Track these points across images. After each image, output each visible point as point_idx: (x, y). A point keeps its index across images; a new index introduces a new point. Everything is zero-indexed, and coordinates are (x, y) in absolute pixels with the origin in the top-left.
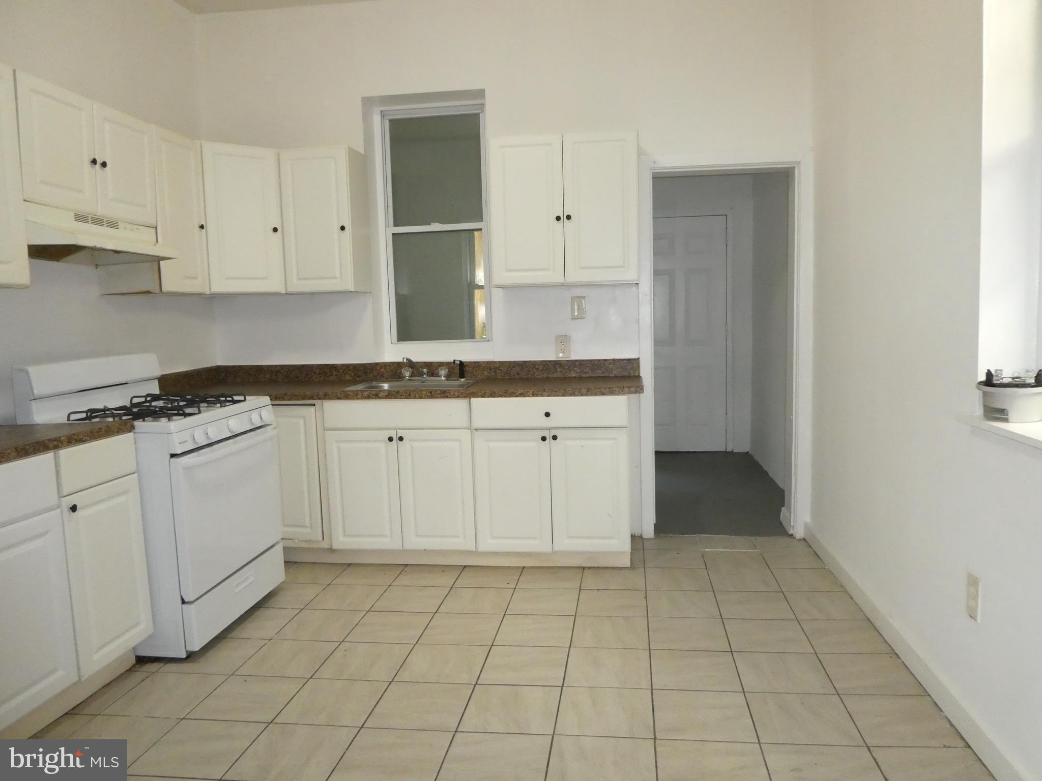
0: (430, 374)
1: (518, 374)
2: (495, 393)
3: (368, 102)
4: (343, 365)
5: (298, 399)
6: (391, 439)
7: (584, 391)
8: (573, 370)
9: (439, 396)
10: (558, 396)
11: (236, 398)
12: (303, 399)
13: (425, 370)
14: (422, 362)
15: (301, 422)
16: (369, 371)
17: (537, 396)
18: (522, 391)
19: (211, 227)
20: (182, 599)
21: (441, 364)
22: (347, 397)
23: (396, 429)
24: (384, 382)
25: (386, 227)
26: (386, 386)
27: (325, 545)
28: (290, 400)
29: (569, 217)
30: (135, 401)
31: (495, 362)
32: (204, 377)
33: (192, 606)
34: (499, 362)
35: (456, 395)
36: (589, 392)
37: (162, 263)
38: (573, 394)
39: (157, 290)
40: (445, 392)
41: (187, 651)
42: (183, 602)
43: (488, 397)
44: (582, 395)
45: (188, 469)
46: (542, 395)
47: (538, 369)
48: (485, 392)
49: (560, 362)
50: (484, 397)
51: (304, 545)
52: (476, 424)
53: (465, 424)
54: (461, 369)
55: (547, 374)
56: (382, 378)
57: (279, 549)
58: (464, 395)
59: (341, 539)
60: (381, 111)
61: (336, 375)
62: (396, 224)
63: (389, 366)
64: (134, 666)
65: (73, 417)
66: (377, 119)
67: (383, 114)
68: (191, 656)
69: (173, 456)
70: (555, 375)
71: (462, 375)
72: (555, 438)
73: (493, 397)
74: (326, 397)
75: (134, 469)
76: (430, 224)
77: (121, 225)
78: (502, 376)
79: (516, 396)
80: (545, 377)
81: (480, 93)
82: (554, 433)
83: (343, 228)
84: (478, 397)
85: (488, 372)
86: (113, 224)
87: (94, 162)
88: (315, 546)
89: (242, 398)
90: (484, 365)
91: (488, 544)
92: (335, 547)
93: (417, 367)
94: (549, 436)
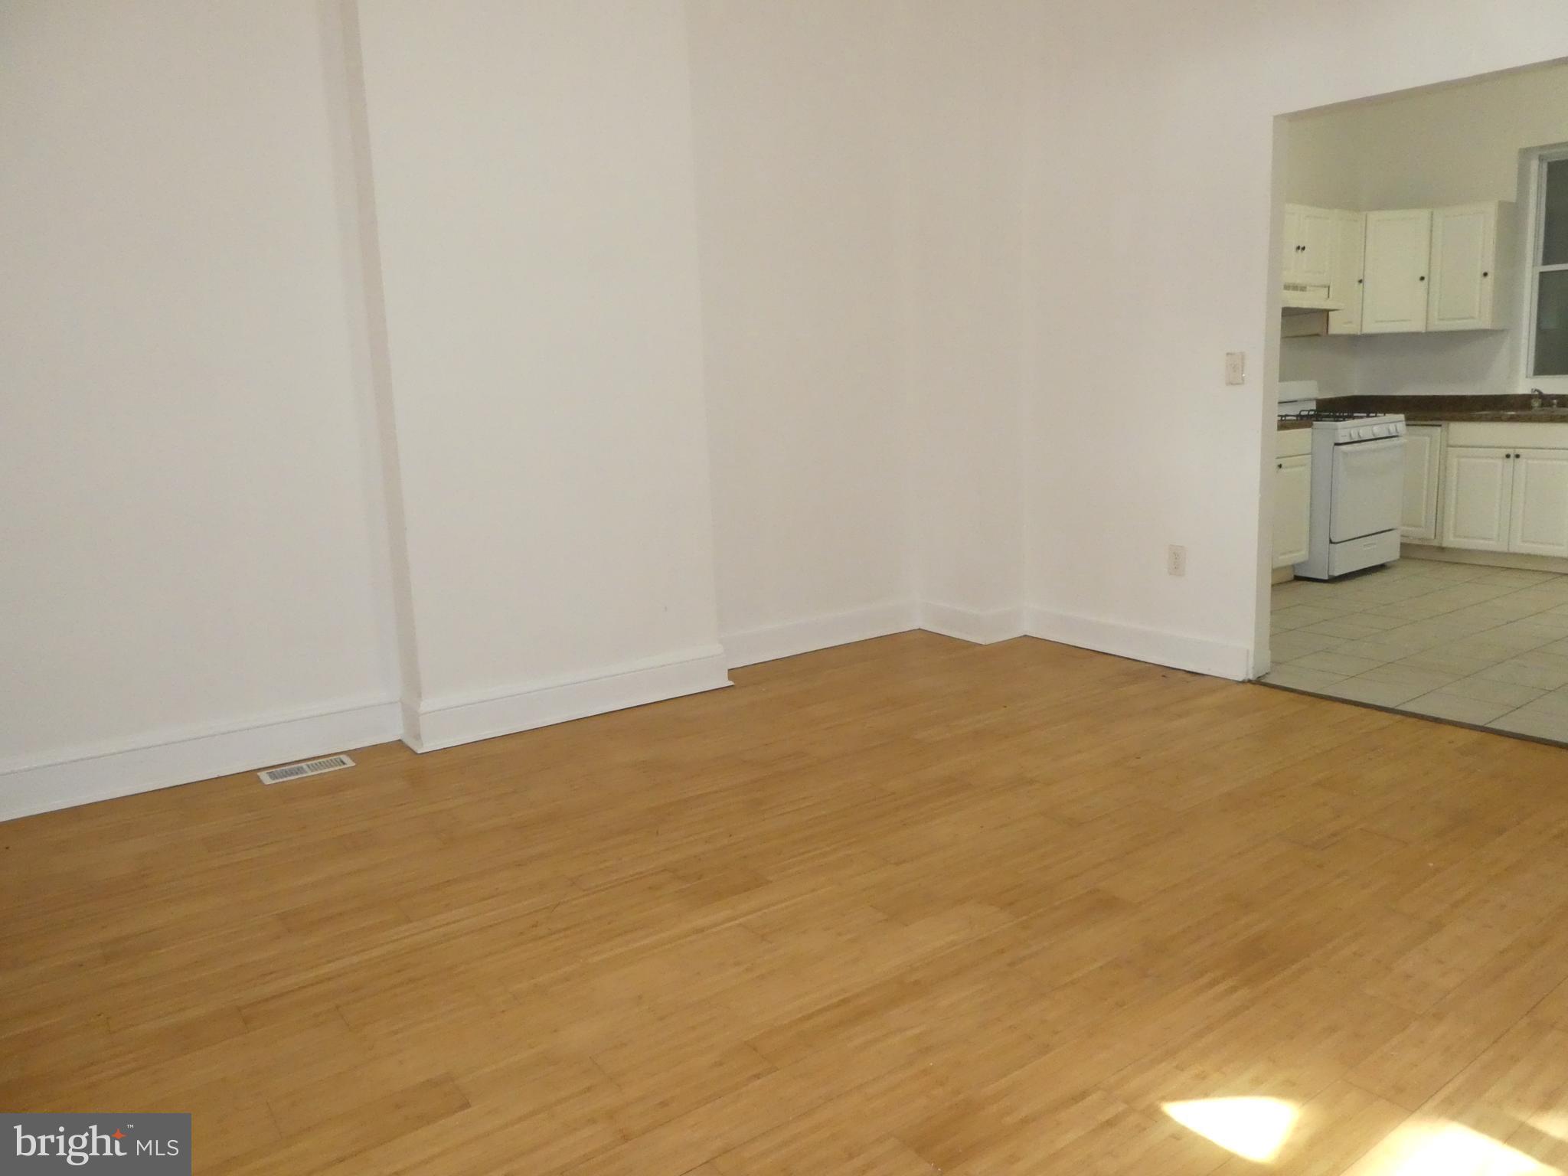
3: (1527, 152)
5: (1427, 420)
6: (1508, 456)
12: (1434, 421)
13: (1556, 402)
15: (1428, 439)
16: (1498, 401)
19: (1367, 280)
20: (1331, 540)
22: (1471, 419)
23: (1515, 448)
24: (1510, 409)
25: (1534, 266)
26: (1511, 413)
28: (1420, 421)
33: (1335, 546)
37: (1330, 313)
39: (1324, 333)
41: (1329, 576)
42: (1331, 542)
45: (1345, 454)
51: (1418, 542)
56: (1509, 406)
57: (1398, 533)
59: (1452, 539)
61: (1466, 405)
62: (1545, 262)
63: (1519, 397)
64: (1293, 580)
66: (1534, 163)
67: (1542, 157)
68: (1331, 579)
69: (1336, 444)
74: (1452, 419)
77: (1308, 288)
83: (1485, 274)
86: (1303, 289)
87: (1298, 248)
88: (1428, 542)
93: (1545, 398)
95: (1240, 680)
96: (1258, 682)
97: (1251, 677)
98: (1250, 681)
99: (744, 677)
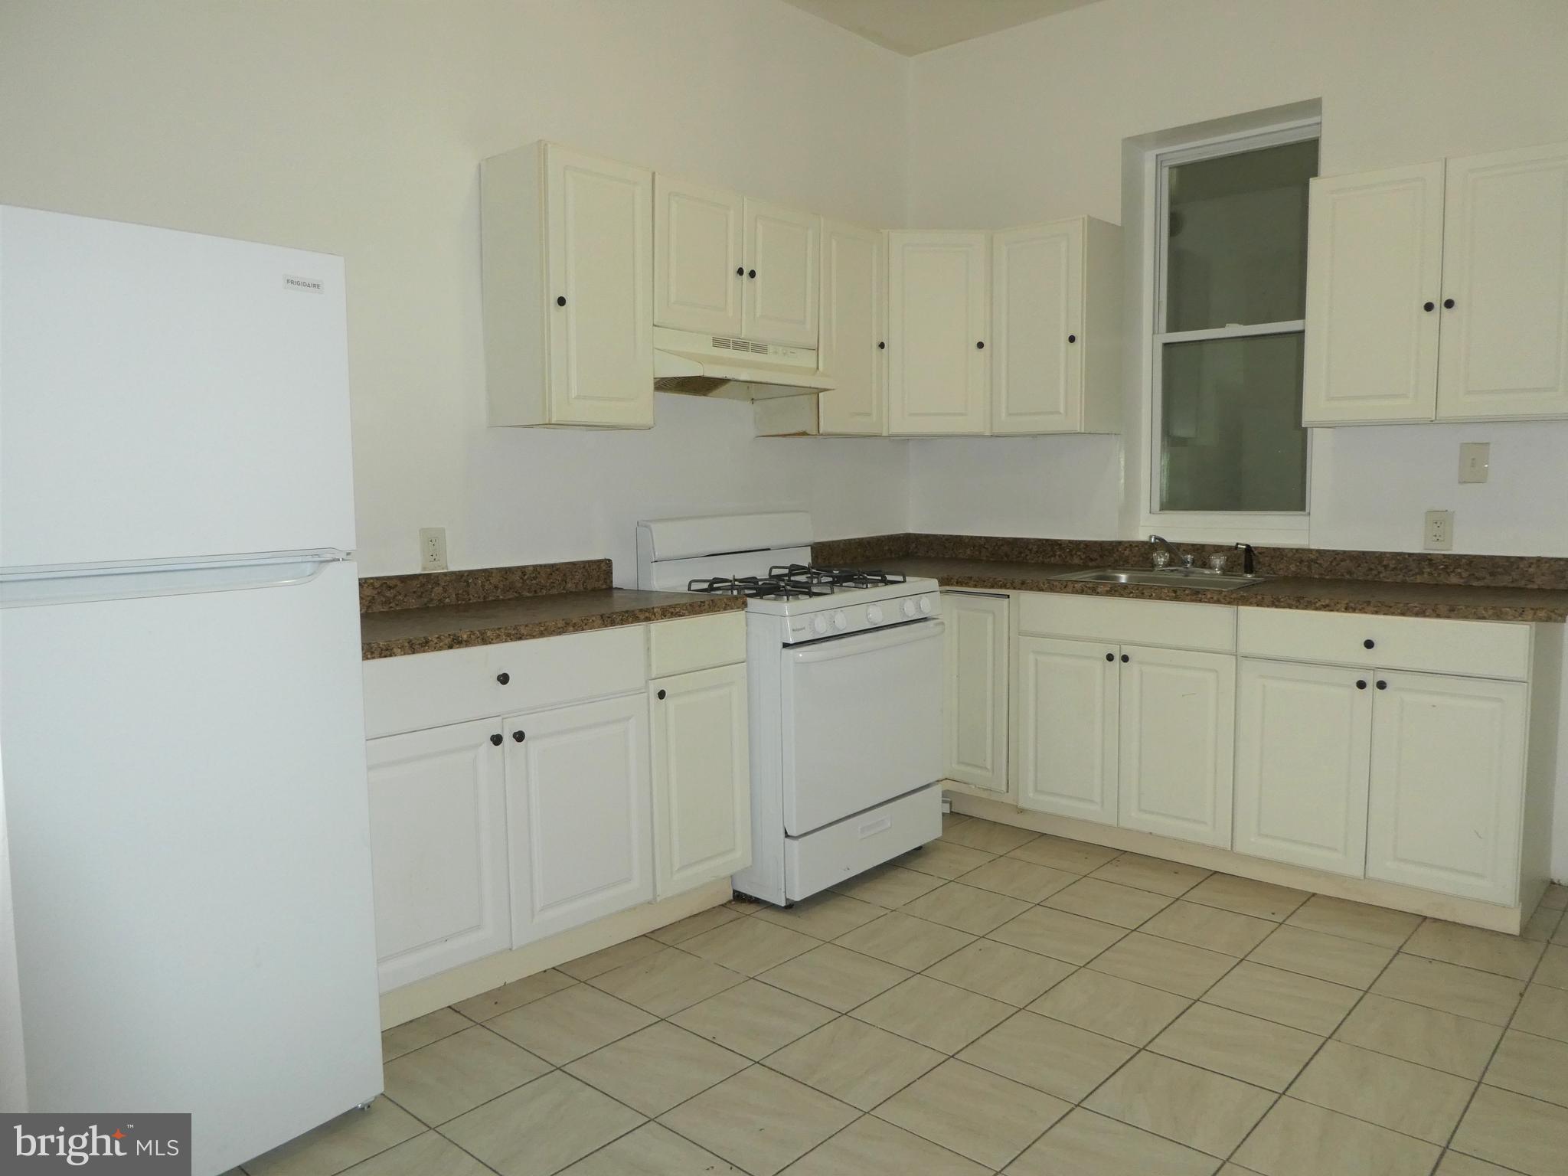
0: (1200, 563)
1: (1350, 573)
2: (1279, 601)
3: (1134, 144)
4: (1070, 542)
5: (986, 587)
6: (1110, 658)
7: (1443, 608)
8: (1453, 572)
9: (1189, 597)
10: (1393, 614)
11: (889, 578)
12: (992, 587)
13: (1189, 557)
14: (1188, 545)
15: (990, 619)
16: (1106, 553)
17: (1354, 610)
18: (1327, 602)
19: (893, 345)
20: (786, 832)
21: (1218, 549)
22: (1052, 589)
23: (1120, 643)
24: (1124, 571)
25: (1154, 333)
26: (1123, 578)
27: (1008, 799)
28: (975, 586)
29: (1449, 304)
30: (775, 572)
31: (1310, 551)
32: (886, 548)
33: (796, 843)
34: (1318, 551)
35: (1215, 598)
36: (1452, 613)
37: (821, 394)
38: (1421, 613)
39: (815, 432)
40: (1197, 592)
41: (787, 899)
42: (787, 835)
43: (1268, 606)
44: (1438, 616)
45: (796, 664)
46: (1362, 611)
47: (1386, 567)
48: (1263, 598)
49: (1429, 557)
50: (1262, 606)
51: (984, 795)
52: (1244, 649)
53: (1227, 645)
54: (1247, 558)
55: (1404, 576)
56: (1122, 564)
57: (938, 790)
58: (1228, 599)
59: (1031, 795)
60: (1157, 156)
61: (1060, 556)
62: (1173, 326)
63: (1136, 546)
64: (730, 902)
65: (694, 586)
66: (1149, 169)
67: (1161, 160)
68: (791, 906)
69: (786, 645)
70: (1419, 579)
71: (1249, 569)
72: (1381, 685)
73: (1277, 607)
74: (1023, 586)
75: (743, 656)
76: (1223, 326)
77: (771, 348)
78: (1321, 574)
79: (1316, 609)
80: (1398, 580)
81: (1313, 106)
82: (1382, 676)
83: (1072, 339)
84: (1251, 604)
85: (1296, 565)
86: (760, 348)
87: (740, 272)
88: (994, 797)
89: (900, 578)
90: (1290, 555)
91: (1250, 843)
92: (1022, 804)
93: (1175, 551)
94: (1371, 681)
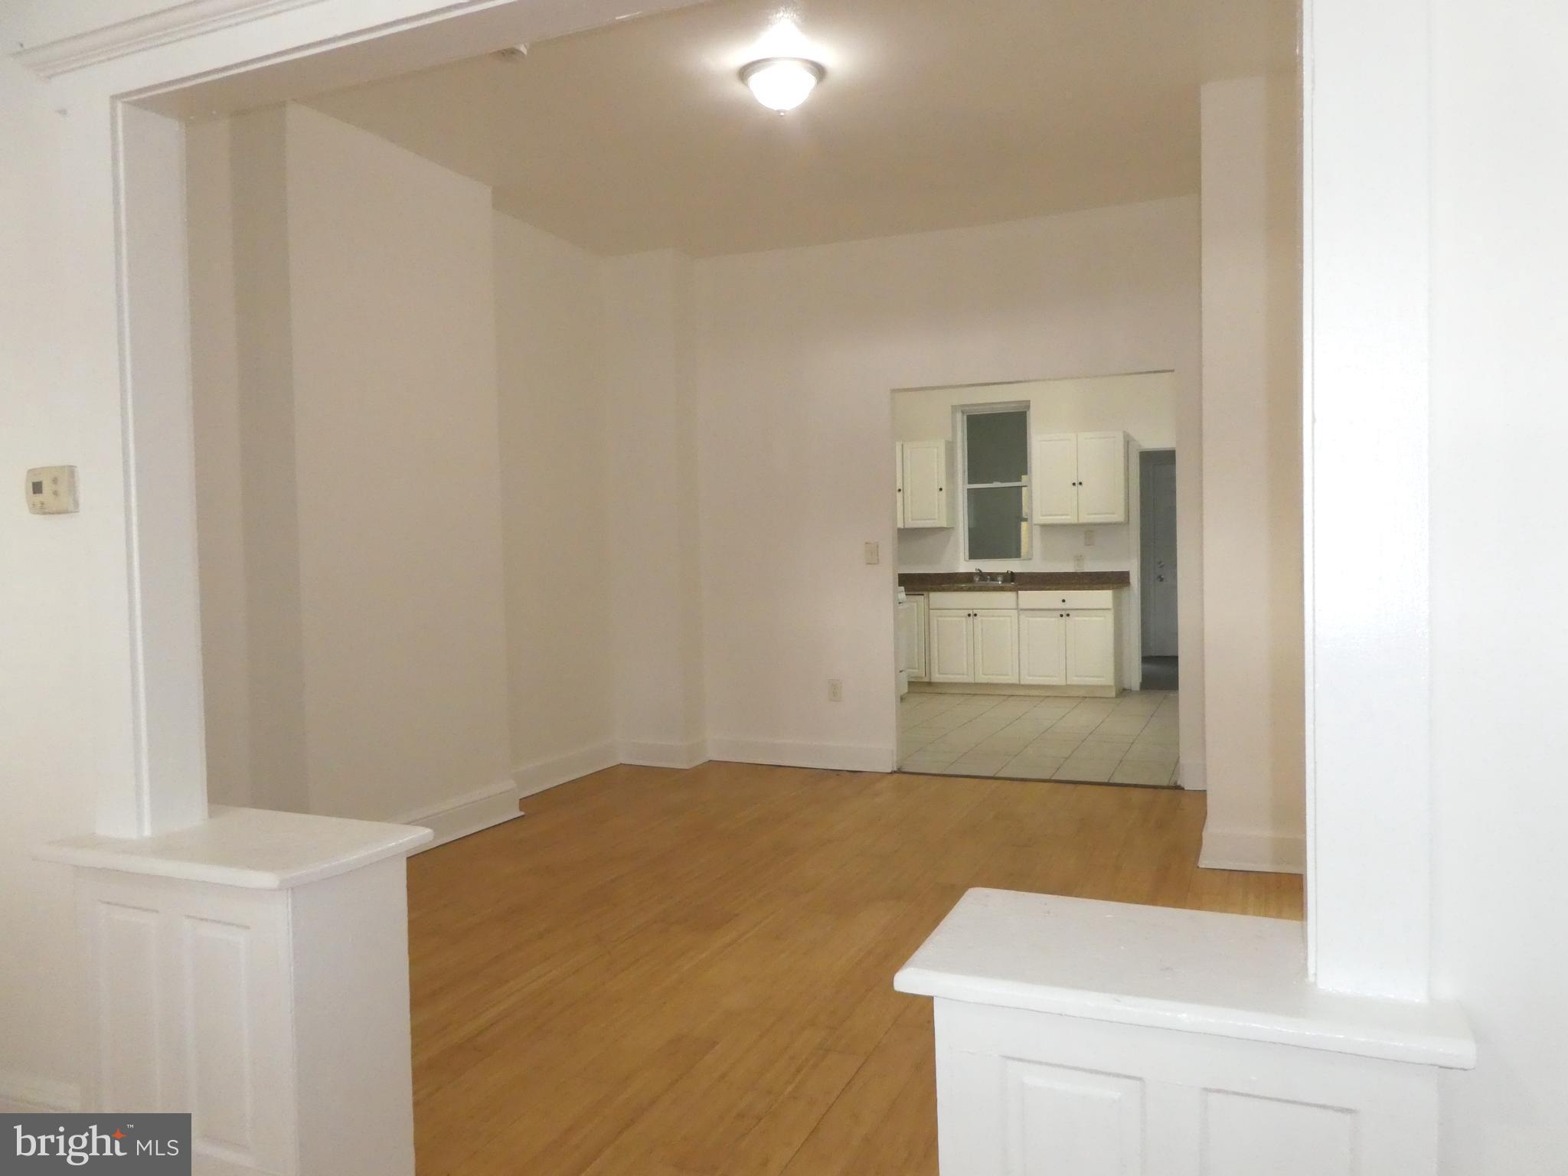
0: (993, 579)
1: (1049, 580)
2: (1032, 589)
3: (954, 408)
5: (915, 591)
6: (969, 615)
8: (1084, 577)
9: (999, 590)
12: (919, 591)
15: (915, 604)
18: (1049, 587)
21: (998, 574)
22: (944, 590)
23: (972, 609)
24: (963, 583)
25: (963, 485)
27: (926, 680)
29: (1080, 484)
31: (1034, 573)
34: (1037, 573)
35: (1009, 590)
36: (1089, 588)
38: (1079, 590)
40: (1002, 588)
47: (1062, 577)
48: (1028, 588)
49: (1076, 573)
50: (1026, 590)
51: (920, 676)
52: (1021, 607)
53: (1014, 606)
54: (1009, 576)
58: (1014, 590)
59: (938, 675)
60: (962, 410)
62: (969, 483)
63: (965, 574)
66: (959, 416)
67: (963, 412)
70: (1073, 581)
71: (1012, 579)
72: (1068, 615)
73: (1032, 591)
74: (932, 590)
76: (992, 483)
78: (1039, 580)
79: (1045, 590)
81: (1027, 403)
82: (1067, 612)
83: (941, 489)
84: (1022, 591)
85: (1029, 578)
88: (919, 680)
90: (1027, 575)
91: (1027, 679)
92: (933, 681)
93: (982, 575)
94: (1063, 613)
95: (890, 771)
96: (899, 771)
97: (895, 769)
98: (894, 772)
99: (534, 805)
